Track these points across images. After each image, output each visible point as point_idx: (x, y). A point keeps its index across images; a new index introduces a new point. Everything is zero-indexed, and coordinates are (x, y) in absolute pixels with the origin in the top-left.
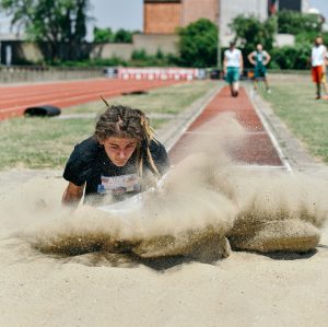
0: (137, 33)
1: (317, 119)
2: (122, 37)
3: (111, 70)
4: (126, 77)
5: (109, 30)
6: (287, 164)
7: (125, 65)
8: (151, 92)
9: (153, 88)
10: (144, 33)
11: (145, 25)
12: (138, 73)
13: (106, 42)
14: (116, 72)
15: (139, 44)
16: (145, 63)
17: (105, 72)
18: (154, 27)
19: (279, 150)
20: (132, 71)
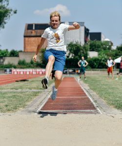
0: (21, 51)
1: (110, 91)
2: (14, 54)
3: (8, 70)
4: (16, 73)
5: (7, 50)
6: (98, 109)
7: (15, 67)
8: (30, 80)
9: (30, 78)
10: (24, 52)
11: (25, 48)
12: (22, 71)
13: (6, 56)
14: (11, 71)
15: (22, 57)
16: (25, 66)
17: (6, 71)
18: (29, 49)
19: (94, 103)
20: (18, 70)
